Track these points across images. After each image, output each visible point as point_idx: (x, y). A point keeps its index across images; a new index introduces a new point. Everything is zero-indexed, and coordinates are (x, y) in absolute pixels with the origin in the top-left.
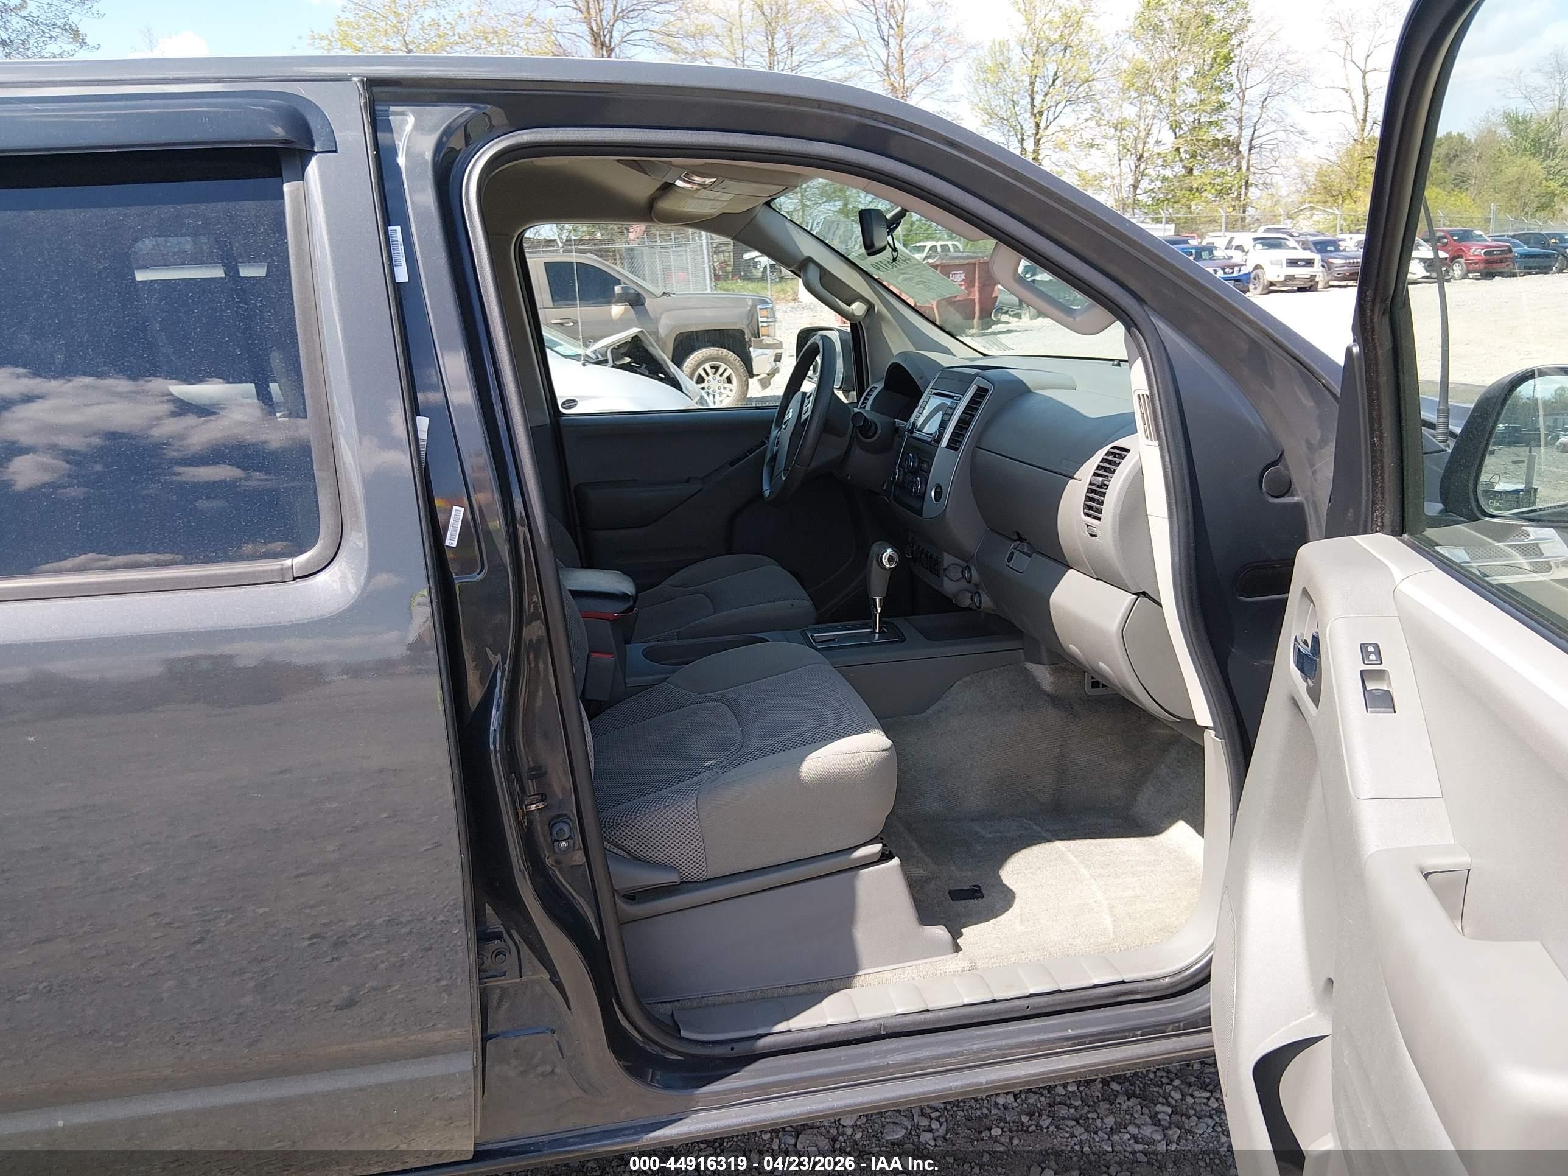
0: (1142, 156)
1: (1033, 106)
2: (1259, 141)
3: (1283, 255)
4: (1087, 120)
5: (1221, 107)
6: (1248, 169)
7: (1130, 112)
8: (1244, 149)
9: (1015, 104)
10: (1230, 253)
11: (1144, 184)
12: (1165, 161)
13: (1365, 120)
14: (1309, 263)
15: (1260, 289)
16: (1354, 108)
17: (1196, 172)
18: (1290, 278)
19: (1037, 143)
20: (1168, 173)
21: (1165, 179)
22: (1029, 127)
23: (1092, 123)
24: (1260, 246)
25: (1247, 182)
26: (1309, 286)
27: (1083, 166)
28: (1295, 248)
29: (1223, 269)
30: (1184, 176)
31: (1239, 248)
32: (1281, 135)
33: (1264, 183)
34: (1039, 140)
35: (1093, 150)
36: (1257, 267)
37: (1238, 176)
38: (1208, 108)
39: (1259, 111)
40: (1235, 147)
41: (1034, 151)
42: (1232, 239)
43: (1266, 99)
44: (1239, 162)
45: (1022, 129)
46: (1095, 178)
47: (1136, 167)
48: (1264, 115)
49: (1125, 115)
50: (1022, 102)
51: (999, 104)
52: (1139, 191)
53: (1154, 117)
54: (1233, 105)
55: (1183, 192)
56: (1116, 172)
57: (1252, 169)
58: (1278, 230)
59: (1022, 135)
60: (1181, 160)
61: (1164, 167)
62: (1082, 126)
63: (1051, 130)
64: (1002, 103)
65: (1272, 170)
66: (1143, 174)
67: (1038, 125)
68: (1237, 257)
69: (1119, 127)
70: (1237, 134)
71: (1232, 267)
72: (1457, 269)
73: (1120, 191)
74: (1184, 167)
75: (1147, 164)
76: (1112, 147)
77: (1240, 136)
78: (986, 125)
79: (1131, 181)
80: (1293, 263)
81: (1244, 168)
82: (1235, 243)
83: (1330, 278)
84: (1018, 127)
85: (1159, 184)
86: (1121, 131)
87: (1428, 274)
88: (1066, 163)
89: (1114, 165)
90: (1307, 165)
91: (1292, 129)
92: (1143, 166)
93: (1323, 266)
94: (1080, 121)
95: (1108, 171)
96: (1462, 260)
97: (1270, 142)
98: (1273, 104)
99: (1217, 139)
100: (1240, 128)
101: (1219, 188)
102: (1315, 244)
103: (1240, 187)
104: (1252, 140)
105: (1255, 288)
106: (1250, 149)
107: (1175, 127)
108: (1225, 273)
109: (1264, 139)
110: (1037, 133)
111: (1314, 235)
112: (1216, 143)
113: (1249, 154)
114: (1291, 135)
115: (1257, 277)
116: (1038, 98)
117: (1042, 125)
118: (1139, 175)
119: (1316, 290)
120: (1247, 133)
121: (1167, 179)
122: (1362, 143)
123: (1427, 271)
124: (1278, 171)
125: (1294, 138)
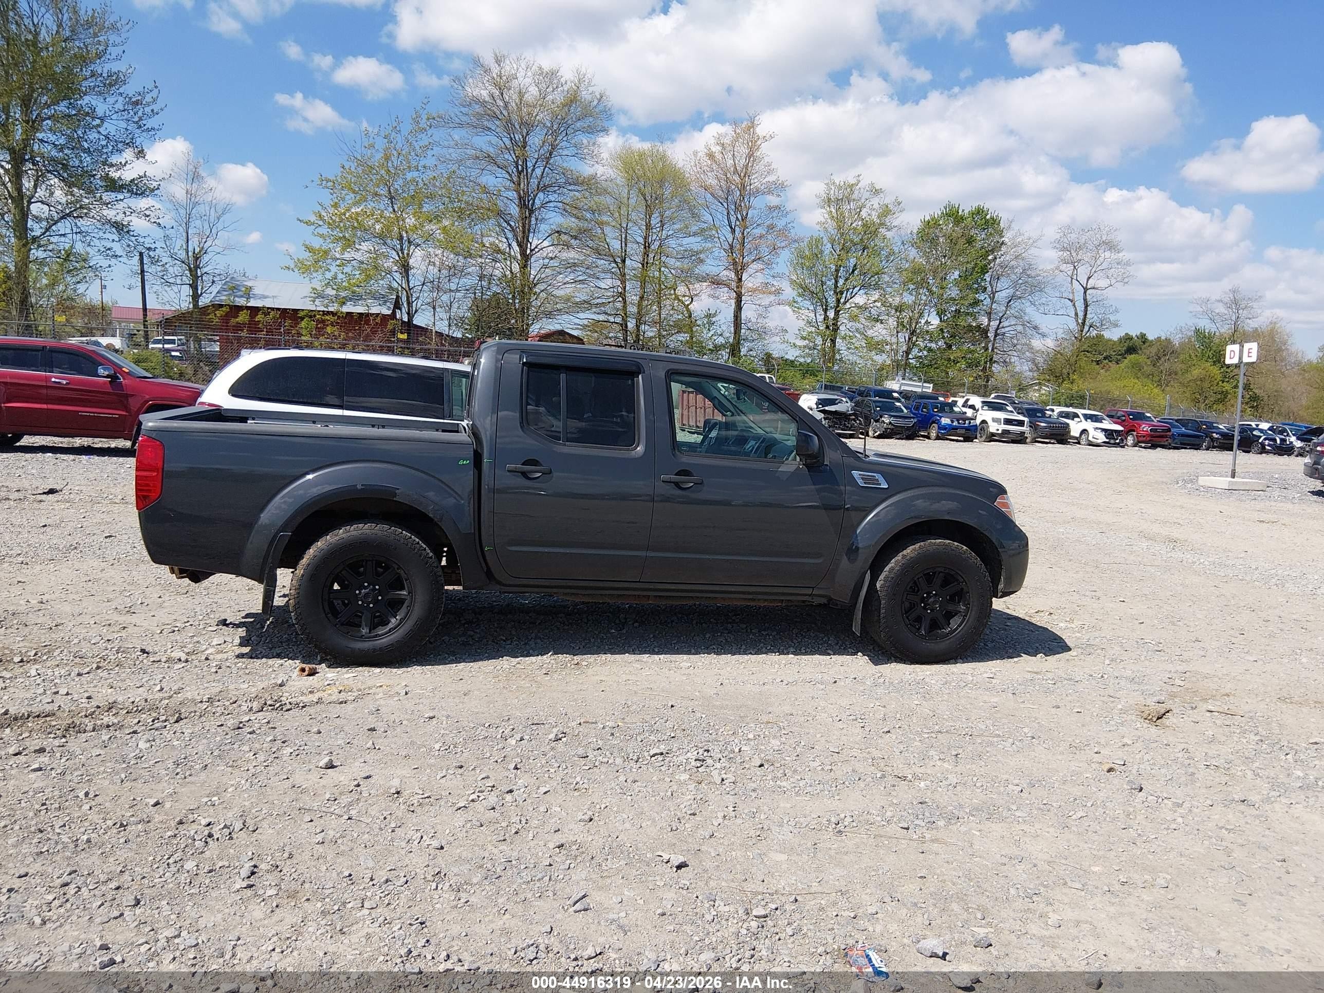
0: (914, 331)
1: (836, 287)
2: (1003, 330)
3: (1001, 415)
4: (875, 301)
5: (976, 303)
6: (993, 350)
7: (909, 299)
8: (991, 335)
9: (823, 284)
10: (964, 410)
11: (915, 351)
12: (931, 337)
13: (1084, 323)
14: (1021, 423)
15: (984, 437)
16: (1076, 314)
17: (954, 348)
18: (1005, 432)
19: (837, 313)
20: (933, 345)
21: (930, 350)
22: (832, 301)
23: (879, 304)
24: (986, 408)
25: (991, 359)
26: (1019, 439)
27: (870, 333)
28: (1012, 412)
29: (958, 420)
30: (944, 349)
31: (972, 407)
32: (1020, 328)
33: (1005, 361)
34: (839, 311)
35: (878, 324)
36: (984, 422)
37: (984, 355)
38: (966, 303)
39: (1004, 309)
40: (985, 332)
41: (834, 319)
42: (967, 400)
43: (1010, 301)
44: (987, 345)
45: (827, 302)
46: (878, 343)
47: (909, 339)
48: (1008, 312)
49: (905, 300)
50: (828, 283)
51: (811, 282)
52: (910, 356)
53: (926, 305)
54: (985, 302)
55: (943, 361)
56: (894, 340)
57: (995, 350)
58: (1004, 398)
59: (827, 306)
60: (943, 338)
61: (930, 341)
62: (871, 305)
63: (848, 305)
64: (814, 282)
65: (1010, 353)
66: (914, 344)
67: (838, 301)
68: (969, 413)
69: (899, 309)
70: (986, 324)
71: (964, 420)
72: (1130, 440)
73: (896, 354)
74: (945, 343)
75: (918, 337)
76: (892, 322)
77: (989, 325)
78: (800, 295)
79: (905, 348)
80: (1008, 422)
81: (990, 349)
82: (970, 403)
83: (1036, 436)
84: (824, 300)
85: (925, 353)
86: (900, 312)
87: (1108, 440)
88: (857, 330)
89: (893, 335)
90: (1037, 352)
91: (1028, 325)
92: (914, 338)
93: (1030, 426)
94: (869, 302)
95: (888, 339)
96: (1135, 433)
97: (1012, 332)
98: (1015, 304)
99: (971, 326)
100: (989, 320)
101: (970, 361)
102: (1028, 410)
103: (986, 363)
104: (997, 329)
105: (981, 437)
106: (996, 336)
107: (940, 314)
108: (959, 423)
109: (1007, 329)
110: (838, 306)
111: (1030, 404)
112: (970, 329)
113: (995, 340)
114: (1027, 329)
115: (982, 429)
116: (841, 282)
117: (842, 300)
118: (911, 345)
119: (1025, 443)
120: (994, 324)
121: (932, 350)
122: (1080, 340)
123: (1107, 438)
124: (1015, 354)
125: (1029, 332)
